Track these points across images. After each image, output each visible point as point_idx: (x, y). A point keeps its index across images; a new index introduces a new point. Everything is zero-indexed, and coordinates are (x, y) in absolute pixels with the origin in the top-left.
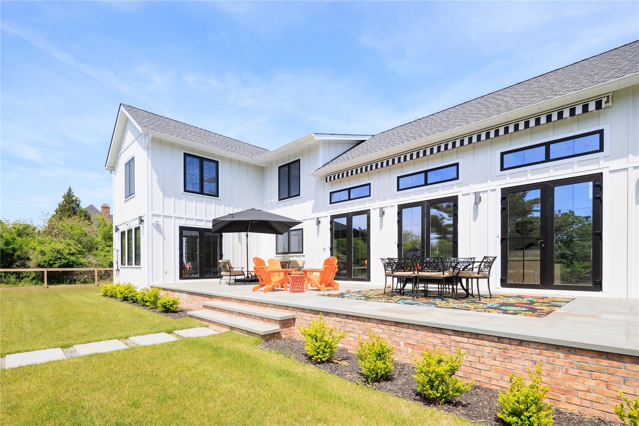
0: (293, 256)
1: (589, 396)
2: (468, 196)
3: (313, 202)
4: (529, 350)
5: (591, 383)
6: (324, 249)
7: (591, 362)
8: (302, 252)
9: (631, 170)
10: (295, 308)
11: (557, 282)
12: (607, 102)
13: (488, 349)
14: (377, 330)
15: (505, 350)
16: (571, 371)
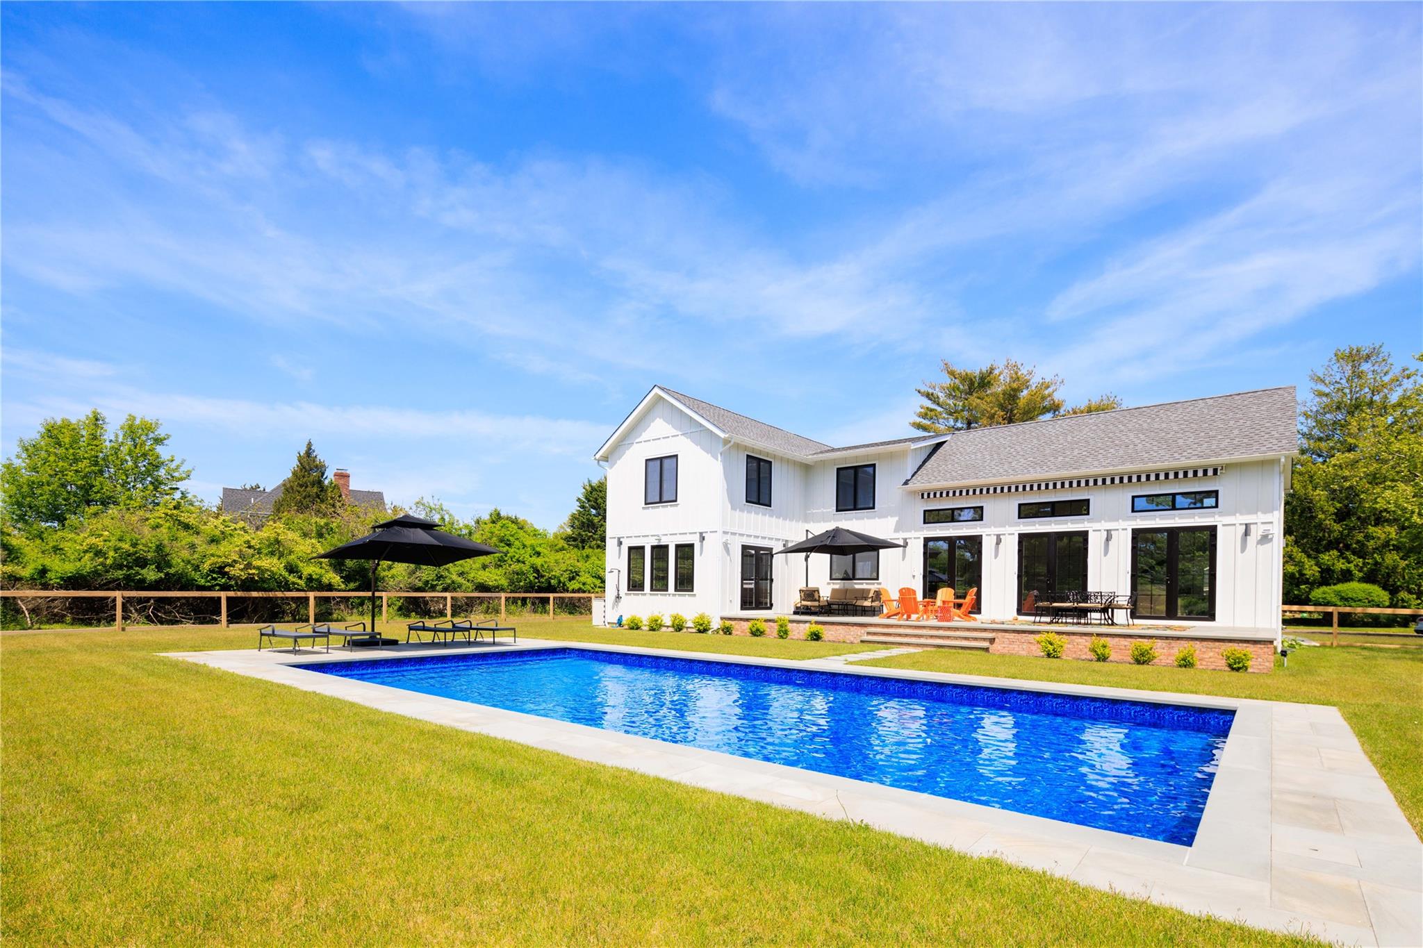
0: (862, 584)
1: (1211, 660)
2: (1099, 533)
3: (897, 518)
4: (1182, 642)
5: (1211, 654)
6: (914, 576)
7: (1211, 644)
8: (877, 579)
9: (1237, 525)
10: (994, 630)
11: (1179, 614)
12: (1222, 469)
13: (1160, 644)
14: (1080, 640)
15: (1170, 644)
16: (1203, 650)
